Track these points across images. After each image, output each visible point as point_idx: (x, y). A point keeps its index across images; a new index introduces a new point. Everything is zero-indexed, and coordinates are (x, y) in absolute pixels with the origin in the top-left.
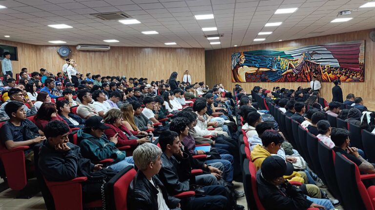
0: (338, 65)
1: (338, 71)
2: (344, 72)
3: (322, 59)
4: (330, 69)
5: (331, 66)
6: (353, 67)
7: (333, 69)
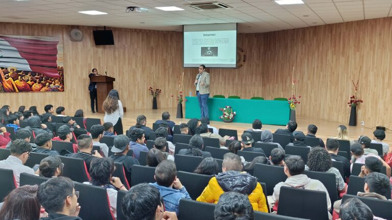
0: (28, 68)
1: (28, 77)
2: (37, 78)
3: (2, 58)
4: (16, 73)
5: (18, 68)
6: (49, 72)
7: (21, 73)
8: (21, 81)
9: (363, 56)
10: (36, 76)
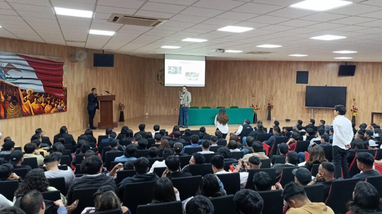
0: (41, 89)
1: (42, 99)
2: (48, 100)
3: (21, 78)
4: (32, 95)
5: (34, 90)
6: (57, 92)
7: (36, 95)
8: (36, 103)
9: (273, 81)
10: (48, 98)
